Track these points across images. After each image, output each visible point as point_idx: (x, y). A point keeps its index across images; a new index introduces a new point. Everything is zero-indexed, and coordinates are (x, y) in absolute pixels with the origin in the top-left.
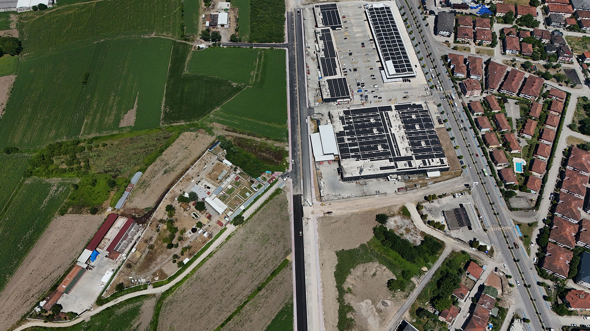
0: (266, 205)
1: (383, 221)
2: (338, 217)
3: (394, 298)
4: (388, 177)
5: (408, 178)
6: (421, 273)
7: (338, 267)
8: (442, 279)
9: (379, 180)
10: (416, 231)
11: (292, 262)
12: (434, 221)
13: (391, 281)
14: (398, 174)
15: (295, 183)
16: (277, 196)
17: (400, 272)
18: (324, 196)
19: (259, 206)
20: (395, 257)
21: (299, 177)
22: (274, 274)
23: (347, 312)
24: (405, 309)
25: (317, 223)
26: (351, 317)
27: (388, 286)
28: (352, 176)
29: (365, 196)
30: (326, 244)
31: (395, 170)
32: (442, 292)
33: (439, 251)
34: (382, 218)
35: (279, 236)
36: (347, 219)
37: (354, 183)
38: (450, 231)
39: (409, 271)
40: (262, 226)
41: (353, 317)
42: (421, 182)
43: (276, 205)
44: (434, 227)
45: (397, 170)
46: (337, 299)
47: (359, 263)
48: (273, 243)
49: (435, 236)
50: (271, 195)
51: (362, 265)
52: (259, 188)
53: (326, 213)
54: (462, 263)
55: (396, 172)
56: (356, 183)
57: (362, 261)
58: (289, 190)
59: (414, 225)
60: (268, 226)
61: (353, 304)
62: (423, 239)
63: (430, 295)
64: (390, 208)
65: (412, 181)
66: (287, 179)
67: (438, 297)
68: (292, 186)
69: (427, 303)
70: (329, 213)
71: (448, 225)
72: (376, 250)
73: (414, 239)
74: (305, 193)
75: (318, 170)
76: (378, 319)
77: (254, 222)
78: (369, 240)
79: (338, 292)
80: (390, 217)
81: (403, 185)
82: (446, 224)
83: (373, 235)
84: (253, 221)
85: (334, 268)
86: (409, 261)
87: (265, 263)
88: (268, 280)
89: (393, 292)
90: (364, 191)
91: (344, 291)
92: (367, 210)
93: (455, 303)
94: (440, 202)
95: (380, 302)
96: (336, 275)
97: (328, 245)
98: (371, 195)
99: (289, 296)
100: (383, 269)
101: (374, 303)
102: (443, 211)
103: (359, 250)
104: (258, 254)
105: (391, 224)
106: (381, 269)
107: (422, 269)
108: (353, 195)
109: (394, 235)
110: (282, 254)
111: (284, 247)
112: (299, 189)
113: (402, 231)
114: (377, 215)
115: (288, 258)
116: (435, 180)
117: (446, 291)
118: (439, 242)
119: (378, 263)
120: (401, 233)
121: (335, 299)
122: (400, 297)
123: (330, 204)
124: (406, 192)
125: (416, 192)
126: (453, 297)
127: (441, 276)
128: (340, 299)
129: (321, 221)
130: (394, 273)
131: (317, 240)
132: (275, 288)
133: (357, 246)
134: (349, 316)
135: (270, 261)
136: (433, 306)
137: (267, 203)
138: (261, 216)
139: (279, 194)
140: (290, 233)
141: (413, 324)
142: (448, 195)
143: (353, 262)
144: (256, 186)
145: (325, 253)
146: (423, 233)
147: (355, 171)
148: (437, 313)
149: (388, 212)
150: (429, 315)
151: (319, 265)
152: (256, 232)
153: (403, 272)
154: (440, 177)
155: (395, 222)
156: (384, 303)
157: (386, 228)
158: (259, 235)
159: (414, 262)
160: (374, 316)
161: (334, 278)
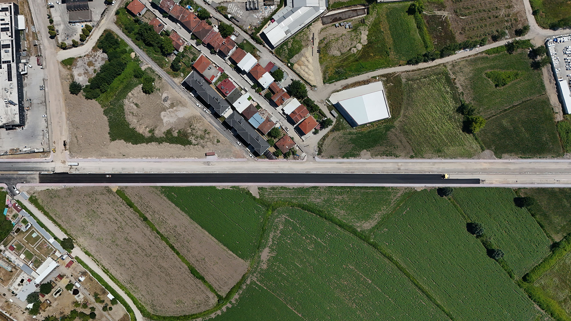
0: (51, 214)
1: (78, 87)
2: (71, 135)
3: (161, 90)
4: (22, 73)
5: (25, 52)
6: (137, 60)
7: (127, 140)
8: (144, 41)
9: (26, 84)
10: (91, 56)
11: (119, 187)
12: (80, 35)
13: (144, 90)
14: (18, 62)
15: (23, 180)
16: (40, 201)
17: (135, 80)
18: (43, 149)
19: (52, 222)
20: (119, 82)
21: (15, 176)
22: (130, 205)
23: (172, 135)
24: (171, 81)
25: (77, 158)
26: (177, 132)
27: (149, 94)
28: (18, 114)
29: (45, 102)
30: (102, 150)
31: (14, 65)
32: (157, 43)
33: (114, 37)
34: (75, 88)
35: (89, 200)
36: (74, 126)
37: (29, 114)
38: (93, 21)
39: (134, 71)
40: (76, 218)
41: (177, 131)
42: (31, 39)
43: (51, 202)
44: (87, 36)
45: (13, 61)
46: (159, 144)
47: (124, 118)
48: (98, 206)
49: (98, 38)
50: (37, 209)
51: (126, 116)
52: (28, 222)
53: (65, 147)
54: (129, 17)
55: (15, 64)
56: (27, 110)
57: (122, 115)
58: (32, 188)
59: (84, 56)
60: (76, 211)
61: (164, 129)
62: (101, 51)
63: (159, 56)
64: (62, 78)
65: (29, 48)
66: (17, 190)
67: (161, 48)
68: (27, 185)
69: (166, 59)
70: (65, 145)
71: (86, 22)
72: (111, 100)
73: (100, 59)
74: (38, 169)
75: (6, 152)
76: (179, 108)
77: (71, 226)
78: (99, 106)
79: (153, 143)
80: (73, 80)
81: (33, 60)
82: (85, 23)
83: (94, 101)
84: (70, 228)
85: (128, 144)
86: (124, 69)
87: (119, 214)
88: (136, 210)
89: (155, 89)
90: (39, 103)
91: (152, 136)
92: (64, 104)
93: (167, 34)
94: (59, 23)
95: (163, 103)
96: (135, 143)
97: (102, 148)
98: (45, 96)
99: (154, 190)
100: (131, 96)
101: (164, 109)
102: (69, 22)
103: (110, 117)
104: (109, 221)
105: (82, 80)
106: (132, 97)
107: (133, 57)
108: (44, 116)
109: (95, 79)
110: (110, 196)
111: (102, 194)
112: (32, 176)
113: (91, 69)
114: (71, 93)
115: (115, 190)
116: (29, 22)
117: (155, 40)
118: (104, 35)
119: (125, 100)
120: (93, 71)
121: (159, 146)
122: (160, 84)
123: (54, 142)
124: (44, 57)
125: (44, 46)
126: (162, 34)
127: (141, 41)
128: (160, 141)
129: (75, 154)
130: (136, 85)
131: (97, 159)
132: (145, 203)
133: (106, 118)
134: (175, 134)
135: (117, 208)
136: (170, 54)
137: (48, 212)
138: (63, 219)
139: (36, 200)
140: (87, 187)
141: (185, 77)
142: (50, 13)
143: (122, 125)
144: (24, 226)
145: (112, 152)
146: (94, 49)
147: (11, 110)
148: (176, 52)
149: (68, 81)
150: (177, 61)
151: (124, 159)
152: (84, 224)
153: (136, 76)
154: (25, 16)
155: (79, 75)
156: (165, 100)
157: (87, 86)
158: (87, 220)
159: (125, 64)
160: (176, 110)
161: (139, 145)
